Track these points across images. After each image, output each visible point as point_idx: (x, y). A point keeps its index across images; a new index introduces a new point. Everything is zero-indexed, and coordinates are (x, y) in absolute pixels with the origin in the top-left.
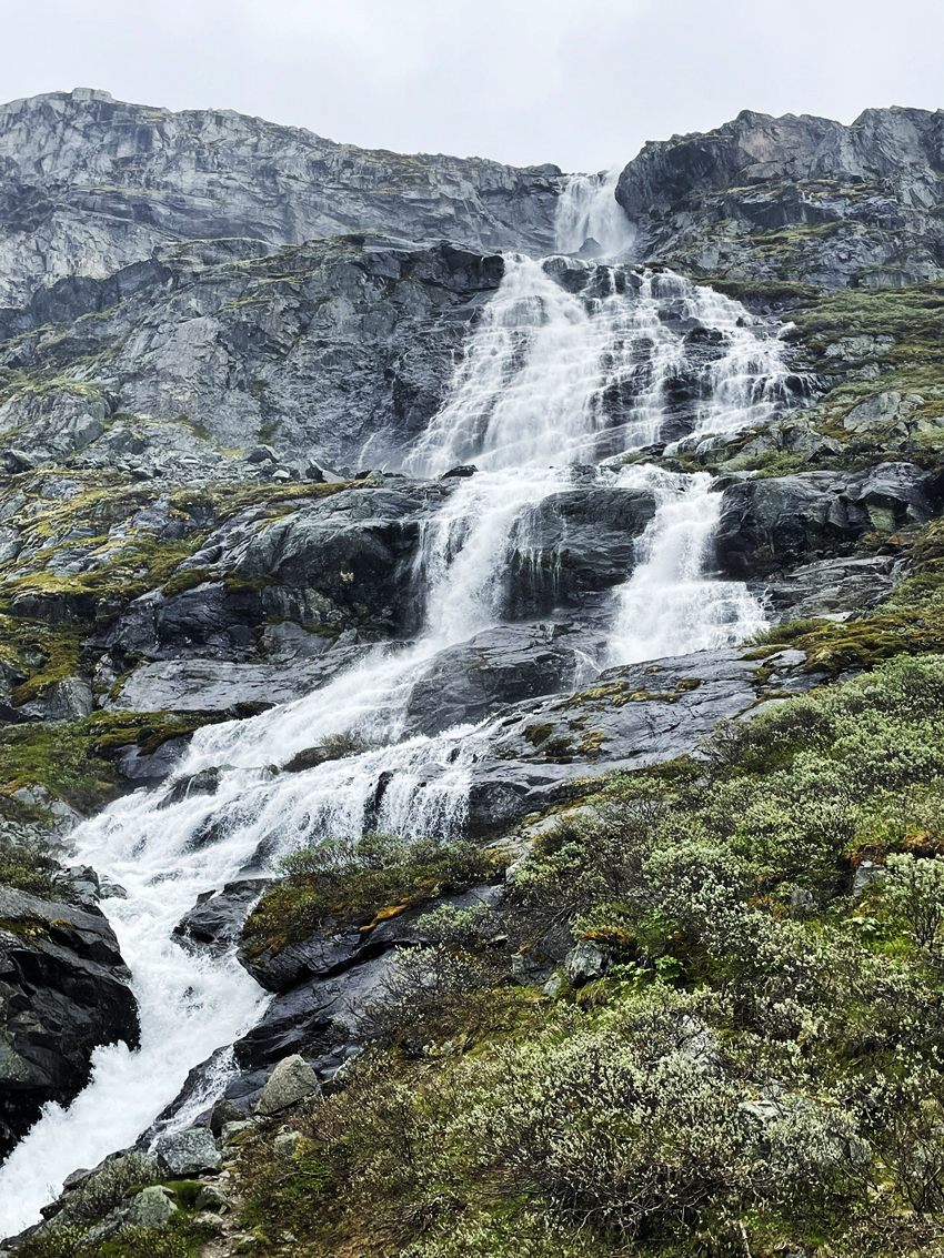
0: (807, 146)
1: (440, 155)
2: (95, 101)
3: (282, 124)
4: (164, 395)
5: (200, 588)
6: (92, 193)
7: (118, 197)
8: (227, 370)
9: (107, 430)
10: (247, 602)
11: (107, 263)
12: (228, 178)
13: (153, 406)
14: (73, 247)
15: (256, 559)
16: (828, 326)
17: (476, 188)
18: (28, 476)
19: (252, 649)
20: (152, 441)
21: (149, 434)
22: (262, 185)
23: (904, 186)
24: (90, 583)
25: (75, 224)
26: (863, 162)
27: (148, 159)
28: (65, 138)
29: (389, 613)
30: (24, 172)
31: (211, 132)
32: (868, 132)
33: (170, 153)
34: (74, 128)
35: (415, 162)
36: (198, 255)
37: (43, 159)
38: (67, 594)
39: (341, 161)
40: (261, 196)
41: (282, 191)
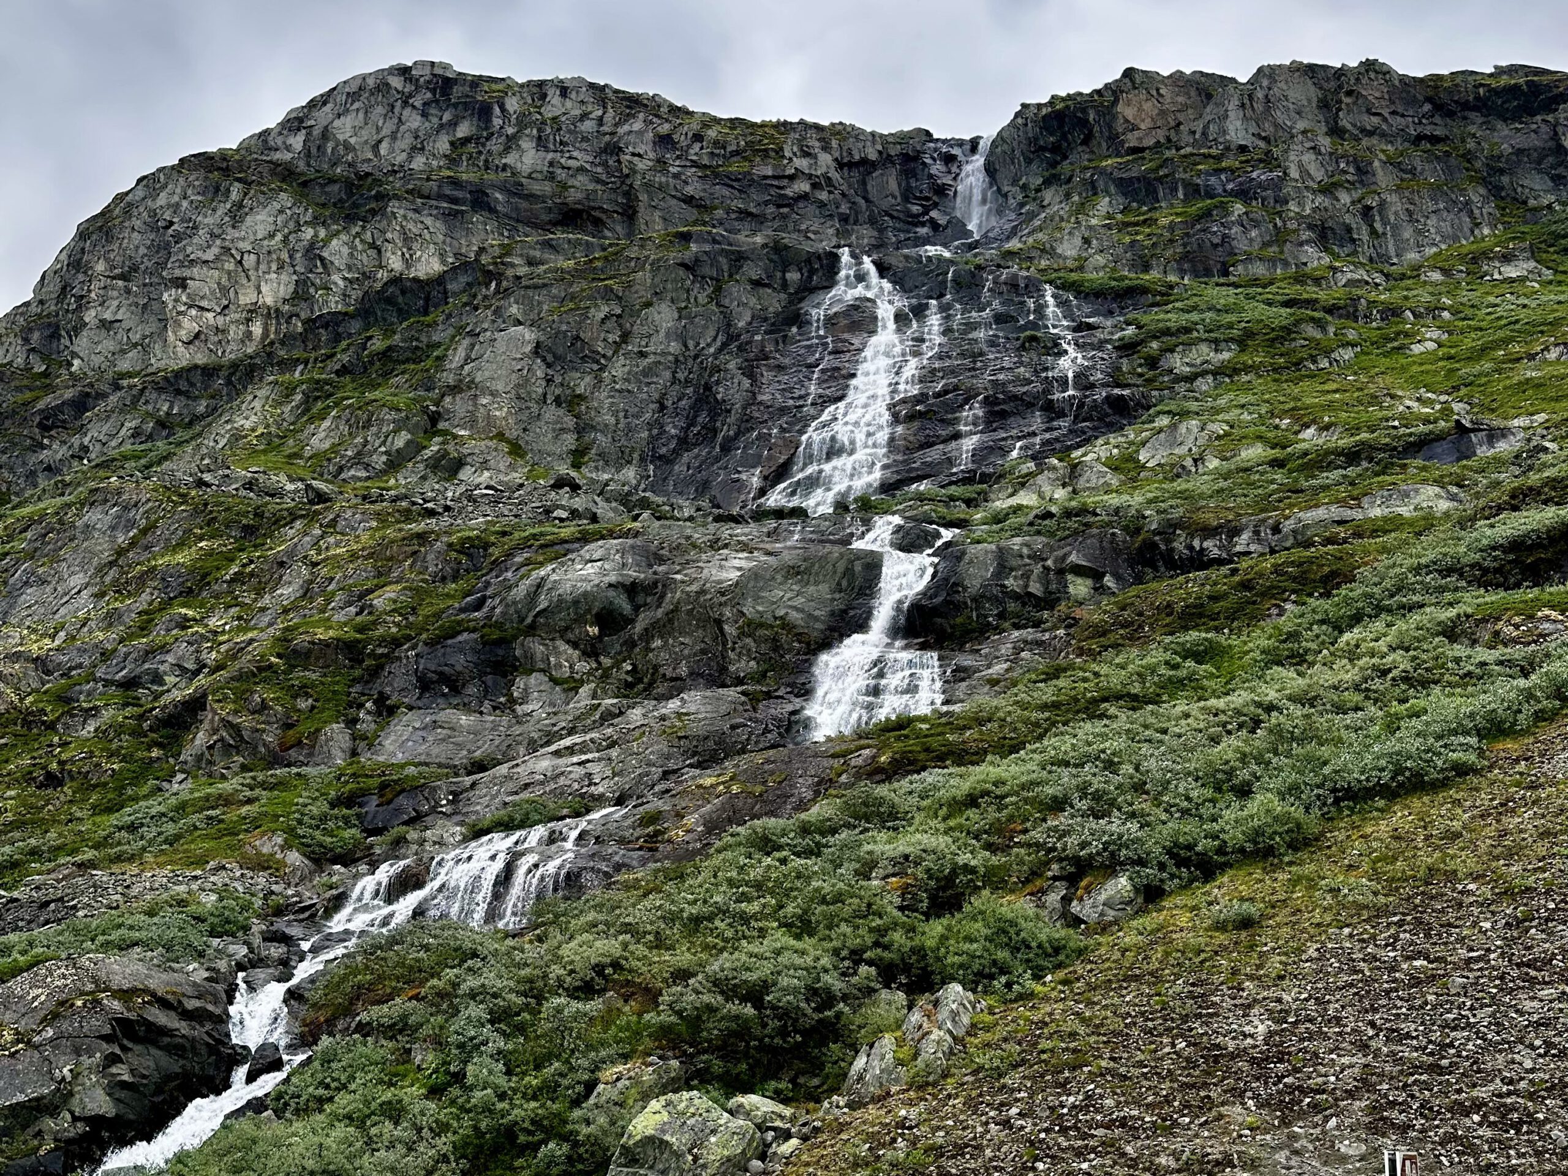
0: (1195, 108)
1: (802, 122)
2: (435, 75)
3: (632, 90)
4: (482, 410)
5: (460, 638)
6: (428, 179)
7: (455, 183)
8: (544, 383)
9: (425, 448)
10: (501, 652)
11: (442, 256)
12: (570, 158)
13: (471, 422)
14: (407, 239)
15: (512, 610)
16: (1167, 332)
17: (836, 160)
18: (326, 509)
19: (502, 699)
20: (469, 460)
21: (466, 451)
22: (605, 164)
23: (1292, 158)
24: (361, 629)
25: (410, 214)
26: (1253, 129)
27: (487, 139)
28: (403, 118)
29: (629, 668)
30: (361, 156)
31: (555, 106)
32: (1260, 94)
33: (510, 131)
34: (414, 107)
35: (772, 132)
36: (521, 255)
37: (380, 141)
38: (338, 640)
39: (690, 135)
40: (604, 177)
41: (626, 171)
